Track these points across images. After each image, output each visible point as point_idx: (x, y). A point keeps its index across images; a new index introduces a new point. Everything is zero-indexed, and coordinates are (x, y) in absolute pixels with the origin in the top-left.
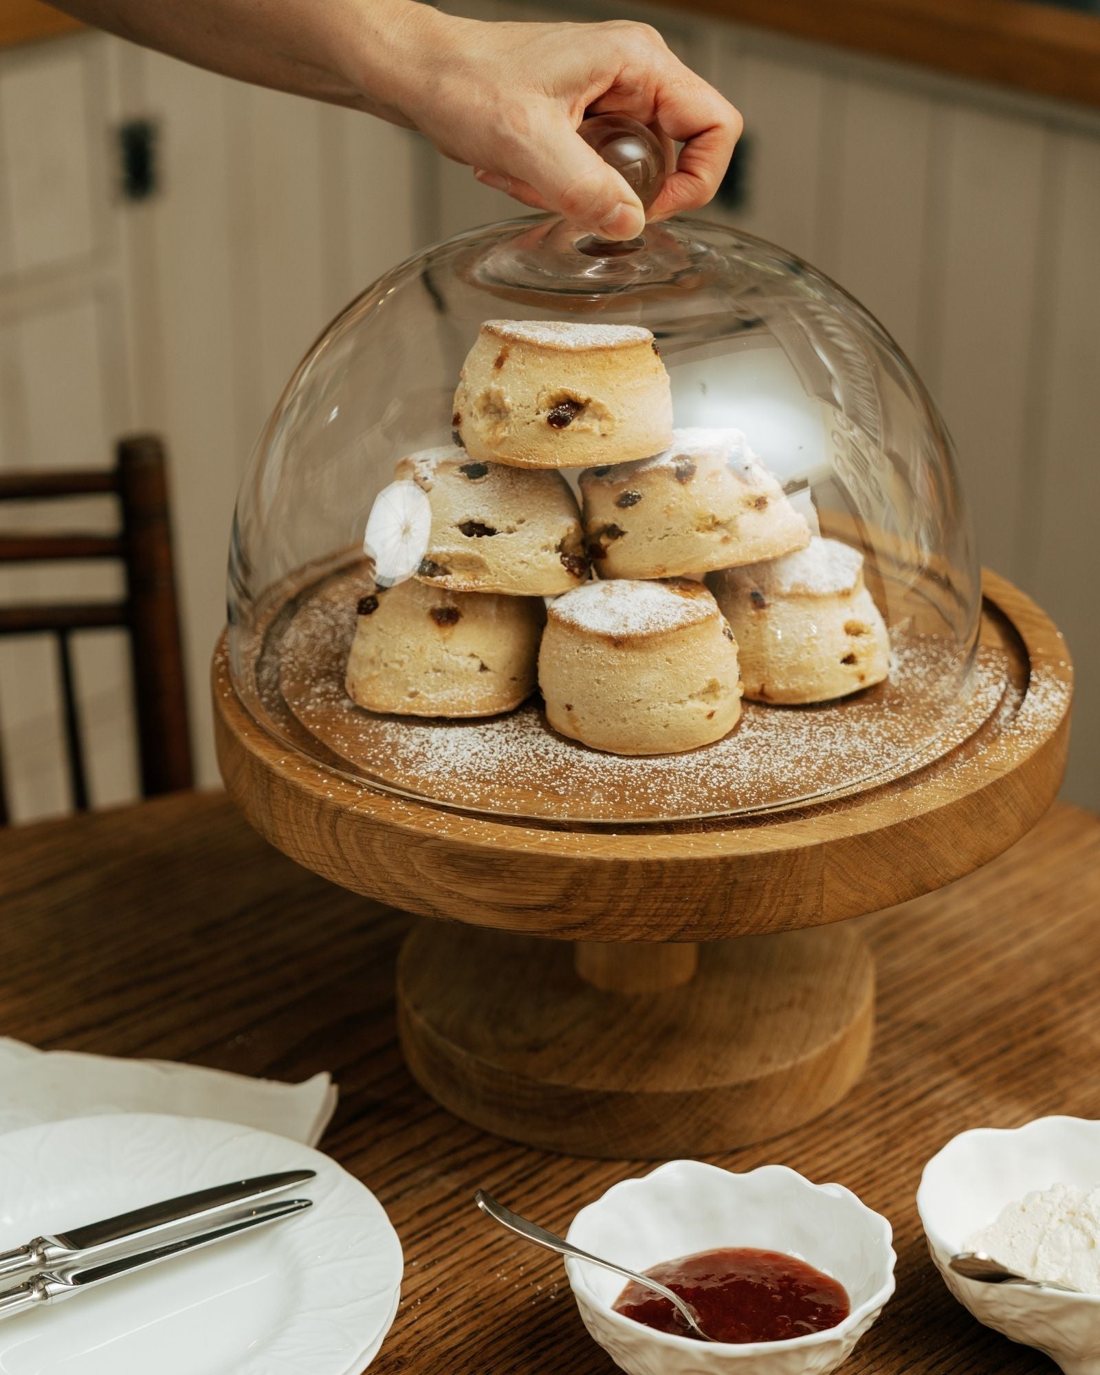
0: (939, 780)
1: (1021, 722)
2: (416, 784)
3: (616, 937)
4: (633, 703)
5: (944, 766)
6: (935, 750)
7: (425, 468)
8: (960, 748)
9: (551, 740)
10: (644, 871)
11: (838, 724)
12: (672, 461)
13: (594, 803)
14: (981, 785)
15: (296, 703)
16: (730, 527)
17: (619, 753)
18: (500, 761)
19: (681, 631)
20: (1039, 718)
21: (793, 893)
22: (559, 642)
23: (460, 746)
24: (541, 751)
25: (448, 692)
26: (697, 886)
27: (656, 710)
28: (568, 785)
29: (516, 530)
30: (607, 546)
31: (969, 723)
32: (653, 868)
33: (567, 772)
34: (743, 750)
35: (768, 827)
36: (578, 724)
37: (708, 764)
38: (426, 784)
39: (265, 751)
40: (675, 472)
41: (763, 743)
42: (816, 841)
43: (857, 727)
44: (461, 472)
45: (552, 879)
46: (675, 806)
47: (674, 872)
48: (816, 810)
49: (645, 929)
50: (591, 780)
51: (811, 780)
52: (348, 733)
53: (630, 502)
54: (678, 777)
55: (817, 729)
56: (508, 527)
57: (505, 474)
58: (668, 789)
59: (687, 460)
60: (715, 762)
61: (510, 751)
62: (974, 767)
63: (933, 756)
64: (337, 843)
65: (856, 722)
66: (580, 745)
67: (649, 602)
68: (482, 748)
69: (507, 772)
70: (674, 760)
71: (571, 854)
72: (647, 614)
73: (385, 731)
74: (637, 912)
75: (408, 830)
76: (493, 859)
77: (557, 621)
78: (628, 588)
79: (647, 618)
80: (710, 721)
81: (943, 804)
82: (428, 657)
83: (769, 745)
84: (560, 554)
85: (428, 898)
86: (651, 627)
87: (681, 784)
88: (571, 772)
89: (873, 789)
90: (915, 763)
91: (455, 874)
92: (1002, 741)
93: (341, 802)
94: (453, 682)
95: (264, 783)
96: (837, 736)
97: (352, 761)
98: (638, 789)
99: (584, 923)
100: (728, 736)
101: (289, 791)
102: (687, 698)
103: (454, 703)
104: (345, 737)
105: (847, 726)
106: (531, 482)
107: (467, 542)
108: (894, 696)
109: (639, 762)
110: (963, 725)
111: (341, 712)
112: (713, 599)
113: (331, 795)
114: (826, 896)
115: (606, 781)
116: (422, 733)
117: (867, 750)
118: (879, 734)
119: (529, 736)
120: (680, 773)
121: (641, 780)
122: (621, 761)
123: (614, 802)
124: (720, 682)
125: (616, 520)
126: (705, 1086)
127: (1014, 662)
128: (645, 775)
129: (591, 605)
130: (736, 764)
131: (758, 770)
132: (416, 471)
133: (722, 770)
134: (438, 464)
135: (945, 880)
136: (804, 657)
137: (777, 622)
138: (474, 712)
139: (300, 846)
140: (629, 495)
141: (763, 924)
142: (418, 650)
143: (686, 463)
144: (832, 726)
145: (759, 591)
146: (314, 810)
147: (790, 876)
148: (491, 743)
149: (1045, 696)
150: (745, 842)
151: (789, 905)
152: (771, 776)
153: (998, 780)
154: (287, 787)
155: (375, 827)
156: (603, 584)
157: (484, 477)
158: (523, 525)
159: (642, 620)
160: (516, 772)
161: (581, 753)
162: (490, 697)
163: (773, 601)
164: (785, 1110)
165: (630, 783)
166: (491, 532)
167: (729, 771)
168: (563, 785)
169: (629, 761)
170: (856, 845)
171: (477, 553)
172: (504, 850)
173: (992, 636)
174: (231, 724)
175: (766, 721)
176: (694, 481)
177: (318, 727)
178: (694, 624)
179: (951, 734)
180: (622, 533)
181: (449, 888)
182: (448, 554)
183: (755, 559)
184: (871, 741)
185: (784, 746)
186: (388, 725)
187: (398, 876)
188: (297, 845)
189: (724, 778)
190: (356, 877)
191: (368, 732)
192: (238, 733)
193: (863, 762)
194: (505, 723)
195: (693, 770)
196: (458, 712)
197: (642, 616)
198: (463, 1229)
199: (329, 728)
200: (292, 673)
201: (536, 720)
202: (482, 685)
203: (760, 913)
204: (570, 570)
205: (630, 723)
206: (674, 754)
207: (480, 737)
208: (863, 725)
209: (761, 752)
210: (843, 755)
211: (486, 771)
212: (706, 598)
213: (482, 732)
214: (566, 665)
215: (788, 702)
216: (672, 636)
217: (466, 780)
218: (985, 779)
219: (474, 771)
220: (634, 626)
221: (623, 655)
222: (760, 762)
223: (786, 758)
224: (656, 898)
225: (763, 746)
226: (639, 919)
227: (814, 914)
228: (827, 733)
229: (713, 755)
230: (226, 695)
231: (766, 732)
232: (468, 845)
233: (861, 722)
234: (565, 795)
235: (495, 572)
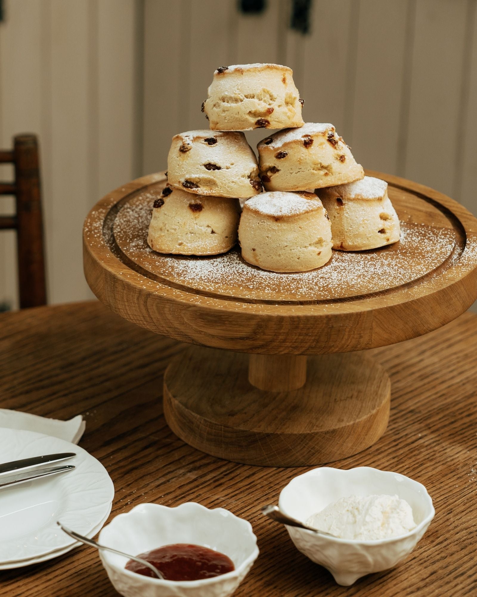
0: (425, 284)
1: (462, 260)
2: (184, 283)
3: (277, 352)
4: (284, 247)
5: (427, 279)
6: (423, 271)
7: (188, 140)
8: (434, 271)
9: (245, 266)
10: (291, 321)
11: (377, 261)
12: (302, 137)
13: (266, 292)
14: (445, 286)
15: (125, 248)
16: (329, 168)
17: (276, 271)
18: (222, 274)
19: (306, 214)
20: (471, 259)
21: (359, 333)
22: (250, 220)
23: (202, 268)
24: (240, 271)
25: (197, 243)
26: (315, 328)
27: (294, 251)
28: (254, 284)
29: (230, 168)
30: (270, 176)
31: (438, 261)
32: (295, 320)
33: (253, 279)
34: (334, 271)
35: (347, 303)
36: (258, 258)
37: (318, 277)
38: (189, 283)
39: (112, 269)
40: (303, 143)
41: (343, 268)
42: (369, 309)
43: (386, 262)
44: (205, 141)
45: (248, 325)
46: (304, 293)
47: (305, 322)
48: (369, 296)
49: (291, 348)
50: (264, 283)
51: (365, 283)
52: (151, 261)
53: (282, 156)
54: (304, 282)
55: (367, 263)
56: (227, 167)
57: (225, 143)
58: (300, 287)
59: (309, 137)
60: (321, 276)
61: (226, 270)
62: (441, 279)
63: (422, 274)
64: (147, 310)
65: (386, 260)
66: (258, 268)
67: (291, 201)
68: (213, 269)
69: (225, 279)
70: (302, 275)
71: (257, 313)
72: (291, 206)
73: (167, 262)
74: (287, 341)
75: (182, 303)
76: (221, 316)
77: (249, 209)
78: (281, 195)
79: (291, 208)
80: (319, 257)
81: (427, 294)
82: (187, 227)
83: (345, 269)
84: (250, 179)
85: (190, 334)
86: (293, 212)
87: (305, 285)
88: (255, 279)
89: (394, 287)
90: (413, 277)
91: (203, 323)
92: (454, 268)
93: (150, 290)
94: (199, 238)
95: (112, 284)
96: (377, 266)
97: (154, 273)
98: (286, 286)
99: (263, 346)
100: (326, 265)
101: (124, 286)
102: (308, 245)
103: (199, 248)
104: (149, 264)
105: (381, 262)
106: (236, 147)
107: (208, 173)
108: (403, 249)
109: (286, 275)
110: (435, 261)
111: (146, 253)
112: (320, 201)
113: (145, 287)
114: (374, 335)
115: (271, 283)
116: (185, 263)
117: (391, 272)
118: (396, 265)
119: (234, 264)
120: (305, 280)
121: (287, 283)
122: (277, 275)
123: (276, 291)
124: (324, 239)
125: (276, 165)
126: (313, 431)
127: (458, 236)
128: (289, 281)
129: (265, 202)
130: (331, 277)
131: (341, 279)
132: (184, 141)
133: (324, 279)
134: (194, 138)
135: (428, 330)
136: (361, 229)
137: (348, 212)
138: (209, 253)
139: (129, 312)
140: (282, 153)
141: (345, 347)
142: (183, 224)
143: (309, 138)
144: (374, 262)
145: (341, 198)
146: (136, 295)
147: (357, 325)
148: (217, 267)
149: (473, 249)
150: (337, 309)
151: (357, 338)
152: (347, 282)
153: (452, 285)
154: (124, 285)
155: (166, 301)
156: (269, 193)
157: (215, 144)
158: (233, 166)
159: (288, 209)
160: (229, 279)
161: (259, 271)
162: (216, 245)
163: (346, 202)
164: (350, 445)
165: (282, 284)
166: (219, 168)
167: (328, 280)
168: (252, 284)
169: (281, 275)
170: (387, 311)
171: (212, 177)
172: (226, 311)
173: (448, 224)
174: (95, 257)
175: (344, 258)
176: (312, 147)
177: (136, 259)
178: (312, 211)
179: (430, 265)
180: (278, 171)
181: (200, 329)
182: (199, 178)
183: (339, 183)
184: (393, 268)
185: (352, 270)
186: (169, 259)
187: (176, 324)
188: (127, 312)
189: (326, 282)
190: (156, 325)
191: (160, 261)
192: (99, 261)
193: (389, 276)
194: (223, 258)
195: (311, 279)
196: (201, 252)
197: (288, 207)
198: (200, 495)
199: (141, 259)
200: (120, 236)
201: (237, 257)
202: (213, 240)
203: (343, 342)
204: (254, 187)
205: (282, 257)
206: (302, 272)
207: (212, 265)
208: (389, 261)
209: (342, 272)
210: (380, 274)
211: (216, 278)
212: (317, 200)
213: (212, 262)
214: (253, 230)
215: (353, 250)
216: (302, 216)
217: (207, 282)
218: (446, 284)
219: (210, 279)
220: (285, 211)
221: (280, 225)
222: (342, 276)
223: (354, 275)
224: (296, 334)
225: (343, 270)
226: (288, 343)
227: (368, 343)
228: (372, 265)
229: (320, 273)
230: (91, 245)
231: (344, 263)
232: (210, 309)
233: (388, 260)
234: (253, 288)
235: (220, 186)
